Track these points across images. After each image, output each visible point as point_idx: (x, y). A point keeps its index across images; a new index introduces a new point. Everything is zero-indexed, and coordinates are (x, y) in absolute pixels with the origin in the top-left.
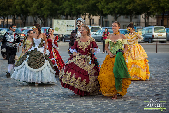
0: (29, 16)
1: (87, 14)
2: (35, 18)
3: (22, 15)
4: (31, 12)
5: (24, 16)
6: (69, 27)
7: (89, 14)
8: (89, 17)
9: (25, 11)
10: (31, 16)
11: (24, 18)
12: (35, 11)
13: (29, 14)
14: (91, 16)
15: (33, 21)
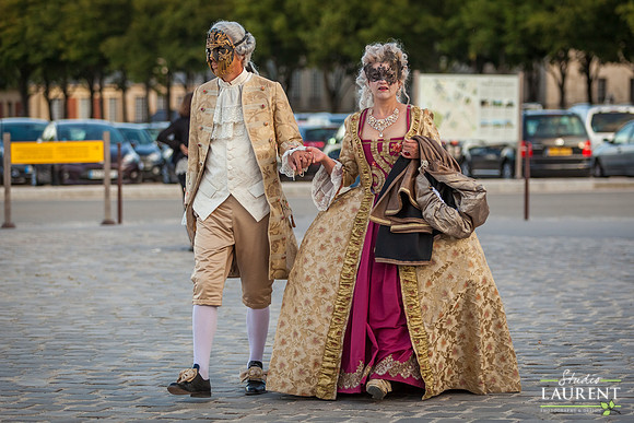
0: (302, 68)
1: (572, 53)
2: (331, 77)
4: (314, 50)
6: (490, 110)
7: (582, 54)
8: (585, 70)
9: (286, 45)
10: (315, 69)
12: (334, 41)
13: (303, 60)
14: (594, 67)
15: (322, 93)
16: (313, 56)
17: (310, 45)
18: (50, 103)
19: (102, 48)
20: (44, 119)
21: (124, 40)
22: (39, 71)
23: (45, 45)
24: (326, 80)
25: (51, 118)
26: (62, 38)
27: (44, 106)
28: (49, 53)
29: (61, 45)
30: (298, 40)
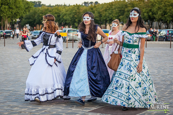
0: (154, 21)
2: (159, 23)
3: (149, 21)
4: (157, 18)
5: (151, 22)
9: (151, 17)
10: (157, 22)
11: (151, 23)
12: (160, 17)
13: (155, 20)
15: (158, 26)
16: (156, 19)
17: (156, 18)
18: (110, 27)
19: (119, 18)
20: (109, 30)
21: (123, 16)
22: (108, 21)
23: (110, 17)
24: (159, 24)
25: (110, 29)
26: (113, 16)
27: (109, 27)
28: (110, 18)
29: (112, 17)
30: (154, 17)
